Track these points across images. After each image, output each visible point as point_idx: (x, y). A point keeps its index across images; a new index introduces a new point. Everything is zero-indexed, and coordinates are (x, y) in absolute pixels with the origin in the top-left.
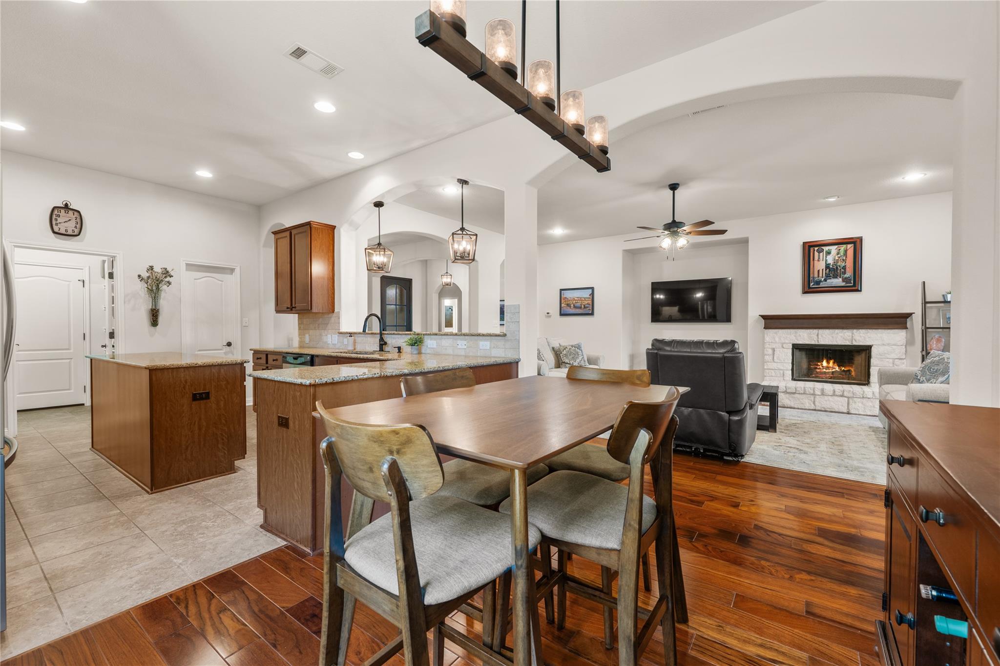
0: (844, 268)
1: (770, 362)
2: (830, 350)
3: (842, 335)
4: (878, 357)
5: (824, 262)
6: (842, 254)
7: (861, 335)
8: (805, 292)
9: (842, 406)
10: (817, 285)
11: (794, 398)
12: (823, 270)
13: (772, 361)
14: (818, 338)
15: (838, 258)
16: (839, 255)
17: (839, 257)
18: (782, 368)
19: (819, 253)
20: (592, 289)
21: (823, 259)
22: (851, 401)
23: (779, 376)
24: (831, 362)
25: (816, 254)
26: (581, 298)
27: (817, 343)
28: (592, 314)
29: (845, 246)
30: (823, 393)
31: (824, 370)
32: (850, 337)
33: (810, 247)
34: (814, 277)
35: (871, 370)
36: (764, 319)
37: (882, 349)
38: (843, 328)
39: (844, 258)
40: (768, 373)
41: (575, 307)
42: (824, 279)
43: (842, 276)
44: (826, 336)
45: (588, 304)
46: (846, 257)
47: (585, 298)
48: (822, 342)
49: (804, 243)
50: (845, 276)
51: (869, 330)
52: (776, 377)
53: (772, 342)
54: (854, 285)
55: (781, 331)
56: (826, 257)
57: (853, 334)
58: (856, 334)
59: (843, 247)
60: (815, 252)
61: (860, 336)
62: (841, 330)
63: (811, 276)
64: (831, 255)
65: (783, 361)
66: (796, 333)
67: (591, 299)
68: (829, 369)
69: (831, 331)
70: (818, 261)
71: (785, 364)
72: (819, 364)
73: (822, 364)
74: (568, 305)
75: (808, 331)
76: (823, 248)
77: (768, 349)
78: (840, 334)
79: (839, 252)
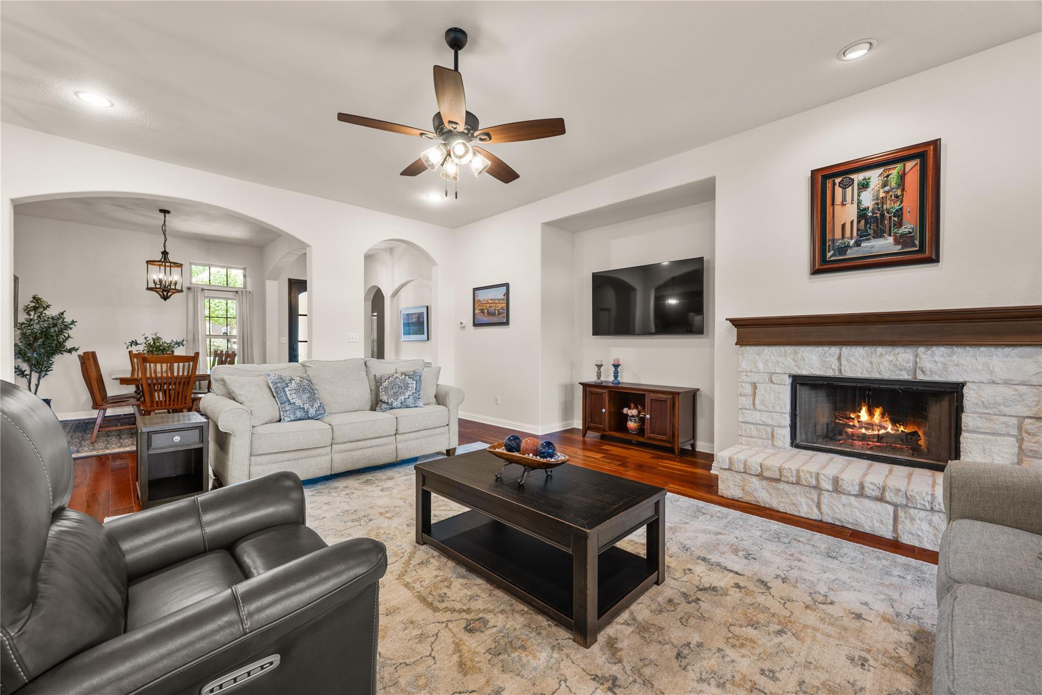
0: (899, 213)
1: (750, 410)
2: (869, 390)
3: (891, 358)
4: (978, 410)
5: (855, 205)
6: (894, 185)
7: (937, 359)
8: (815, 272)
9: (882, 522)
10: (840, 255)
11: (778, 489)
12: (852, 222)
13: (752, 407)
14: (840, 364)
15: (884, 195)
16: (887, 188)
17: (888, 192)
18: (770, 422)
19: (844, 187)
20: (507, 285)
21: (853, 200)
22: (901, 513)
23: (764, 437)
24: (878, 412)
25: (839, 191)
26: (495, 300)
27: (837, 374)
28: (507, 323)
29: (899, 166)
30: (837, 487)
31: (863, 431)
32: (911, 365)
33: (825, 178)
34: (833, 241)
35: (961, 439)
36: (736, 326)
37: (988, 392)
38: (892, 343)
39: (899, 193)
40: (745, 431)
41: (489, 314)
42: (856, 242)
43: (894, 230)
44: (857, 360)
45: (502, 308)
46: (903, 190)
47: (499, 300)
48: (848, 373)
49: (814, 173)
50: (902, 230)
51: (955, 349)
52: (760, 438)
53: (751, 371)
54: (922, 249)
55: (767, 350)
56: (859, 195)
57: (917, 356)
58: (924, 357)
59: (895, 171)
60: (837, 187)
61: (936, 362)
62: (889, 349)
63: (829, 237)
64: (870, 189)
65: (771, 409)
66: (796, 353)
67: (505, 301)
68: (873, 430)
69: (868, 349)
70: (843, 205)
71: (775, 414)
72: (852, 416)
73: (859, 417)
74: (482, 311)
75: (820, 349)
76: (852, 177)
77: (744, 385)
78: (887, 357)
79: (887, 181)
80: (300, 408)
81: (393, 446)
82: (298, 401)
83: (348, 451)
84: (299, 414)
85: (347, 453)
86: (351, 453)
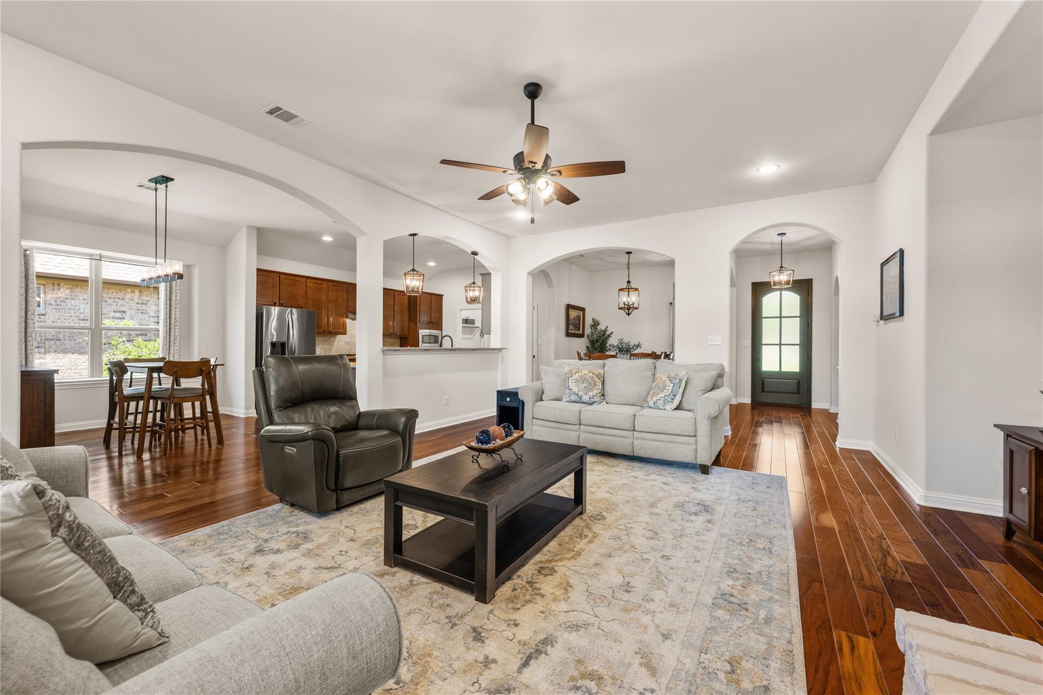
80: (575, 394)
81: (630, 441)
82: (575, 388)
83: (592, 433)
84: (573, 398)
85: (590, 435)
86: (593, 435)
